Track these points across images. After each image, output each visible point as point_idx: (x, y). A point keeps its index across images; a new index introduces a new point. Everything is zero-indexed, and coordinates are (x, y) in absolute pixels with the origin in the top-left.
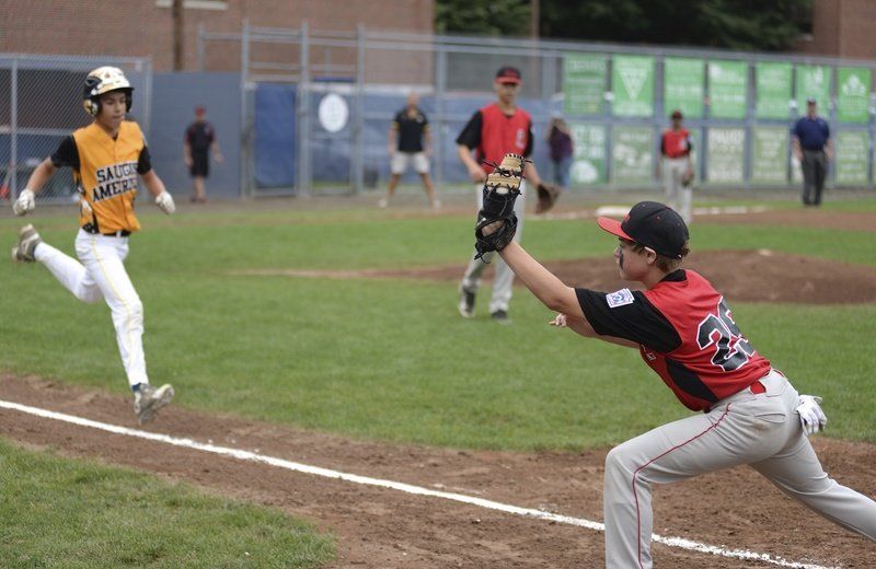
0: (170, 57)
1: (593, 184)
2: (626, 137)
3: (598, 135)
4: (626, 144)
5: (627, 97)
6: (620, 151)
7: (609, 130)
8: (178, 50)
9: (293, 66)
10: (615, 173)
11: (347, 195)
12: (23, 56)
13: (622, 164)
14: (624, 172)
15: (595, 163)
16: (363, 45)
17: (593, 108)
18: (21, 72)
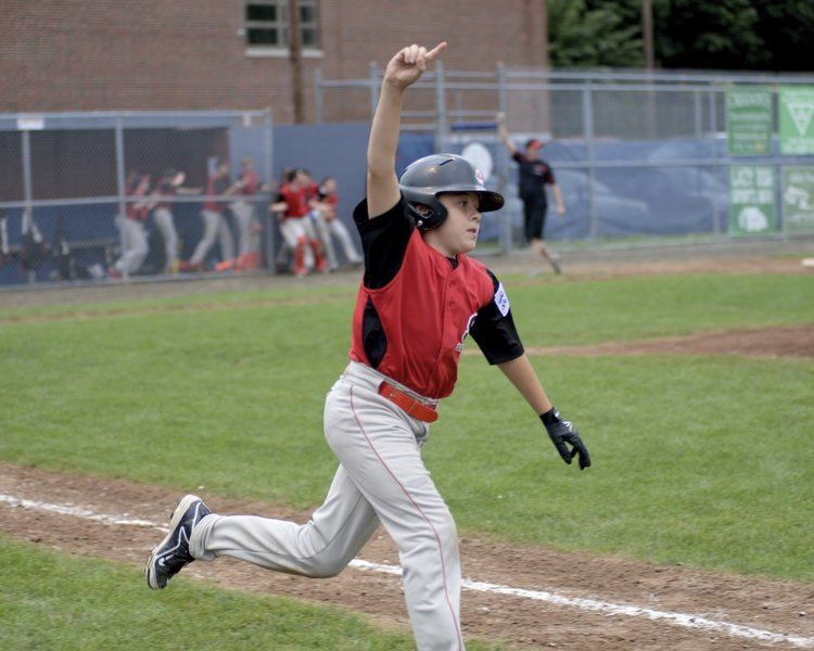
0: (290, 108)
1: (764, 231)
2: (796, 178)
3: (766, 177)
4: (796, 185)
5: (796, 134)
6: (791, 195)
7: (777, 170)
8: (298, 101)
9: (431, 113)
10: (787, 219)
11: (497, 256)
12: (128, 113)
13: (795, 208)
14: (797, 218)
15: (764, 208)
16: (503, 86)
17: (759, 147)
18: (127, 132)
